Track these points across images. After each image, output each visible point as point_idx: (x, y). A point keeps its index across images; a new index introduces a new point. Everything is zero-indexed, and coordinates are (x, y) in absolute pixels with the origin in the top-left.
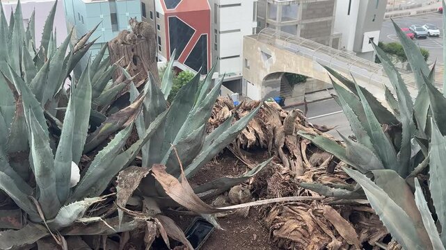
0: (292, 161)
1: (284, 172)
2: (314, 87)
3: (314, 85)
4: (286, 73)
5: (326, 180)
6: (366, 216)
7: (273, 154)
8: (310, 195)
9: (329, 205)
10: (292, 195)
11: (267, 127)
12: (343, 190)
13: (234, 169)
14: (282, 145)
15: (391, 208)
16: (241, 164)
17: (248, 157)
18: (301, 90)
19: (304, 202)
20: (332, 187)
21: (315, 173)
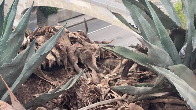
0: (89, 73)
1: (89, 82)
2: (65, 16)
3: (65, 15)
4: (40, 7)
5: (123, 83)
6: (160, 106)
7: (69, 70)
8: (113, 97)
9: (133, 102)
10: (99, 101)
11: (61, 48)
12: (146, 88)
13: (39, 88)
14: (77, 61)
15: (192, 94)
16: (44, 82)
17: (49, 76)
18: (55, 20)
19: (111, 104)
20: (137, 87)
21: (110, 79)
